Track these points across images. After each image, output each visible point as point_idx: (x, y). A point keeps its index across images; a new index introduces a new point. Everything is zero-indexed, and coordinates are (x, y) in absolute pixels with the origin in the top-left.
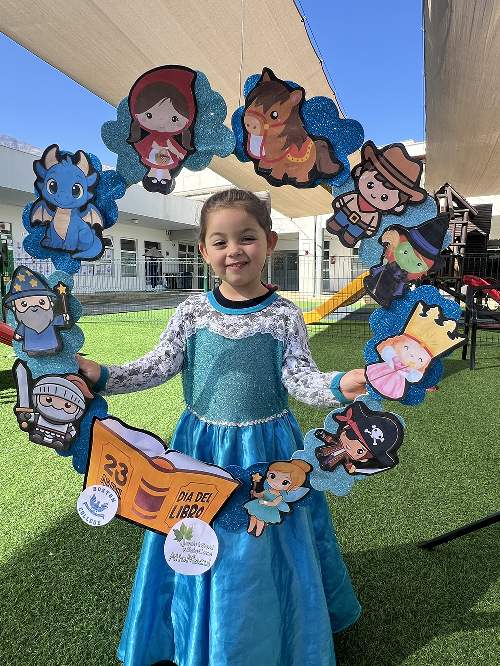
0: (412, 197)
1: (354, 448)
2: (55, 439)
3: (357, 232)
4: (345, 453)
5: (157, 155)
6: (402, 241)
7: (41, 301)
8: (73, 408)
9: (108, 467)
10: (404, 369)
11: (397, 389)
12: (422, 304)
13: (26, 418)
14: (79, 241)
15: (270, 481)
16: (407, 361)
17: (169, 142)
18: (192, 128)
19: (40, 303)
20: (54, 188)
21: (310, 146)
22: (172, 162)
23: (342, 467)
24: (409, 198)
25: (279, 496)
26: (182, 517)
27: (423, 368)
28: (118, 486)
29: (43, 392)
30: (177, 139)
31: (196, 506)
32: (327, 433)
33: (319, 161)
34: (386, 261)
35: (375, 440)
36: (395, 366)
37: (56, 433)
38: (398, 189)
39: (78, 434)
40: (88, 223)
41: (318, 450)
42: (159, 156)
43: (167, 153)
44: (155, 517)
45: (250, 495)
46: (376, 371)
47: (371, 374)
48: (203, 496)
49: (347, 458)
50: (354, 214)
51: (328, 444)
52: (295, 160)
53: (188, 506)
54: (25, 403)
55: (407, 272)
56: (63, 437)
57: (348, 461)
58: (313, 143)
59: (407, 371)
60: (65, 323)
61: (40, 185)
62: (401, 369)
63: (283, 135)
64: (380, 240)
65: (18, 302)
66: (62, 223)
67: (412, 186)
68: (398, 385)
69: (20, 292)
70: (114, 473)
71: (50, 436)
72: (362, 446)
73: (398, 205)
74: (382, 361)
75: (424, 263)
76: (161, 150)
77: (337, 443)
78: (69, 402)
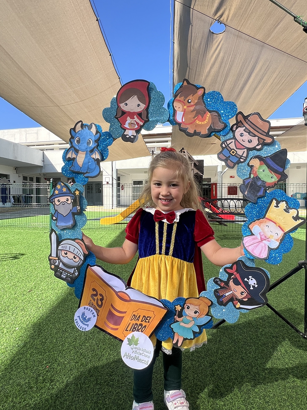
0: (265, 140)
1: (238, 291)
2: (67, 276)
3: (235, 160)
4: (233, 294)
5: (129, 123)
6: (261, 164)
7: (67, 199)
8: (77, 259)
9: (93, 295)
10: (267, 240)
11: (262, 252)
12: (275, 200)
13: (54, 263)
14: (88, 168)
15: (186, 311)
16: (268, 234)
17: (135, 116)
18: (147, 109)
19: (66, 200)
20: (78, 142)
21: (208, 115)
22: (136, 127)
23: (230, 303)
25: (192, 321)
26: (133, 331)
27: (278, 239)
28: (98, 308)
29: (63, 249)
30: (140, 115)
31: (141, 325)
32: (221, 280)
33: (213, 123)
34: (252, 176)
35: (251, 286)
36: (261, 238)
37: (68, 273)
38: (257, 136)
39: (79, 274)
40: (93, 158)
41: (216, 291)
42: (130, 123)
43: (134, 122)
44: (117, 329)
45: (174, 319)
46: (249, 241)
47: (246, 243)
48: (146, 318)
49: (234, 298)
50: (233, 150)
51: (222, 288)
52: (200, 123)
53: (136, 324)
54: (54, 254)
55: (265, 182)
56: (71, 276)
57: (235, 300)
58: (210, 114)
59: (268, 241)
60: (78, 210)
61: (72, 140)
62: (264, 240)
63: (194, 111)
64: (248, 164)
65: (56, 200)
66: (81, 159)
67: (265, 134)
68: (263, 250)
69: (57, 194)
70: (96, 300)
71: (64, 274)
73: (258, 145)
74: (252, 234)
75: (275, 176)
76: (132, 121)
77: (227, 287)
78: (75, 255)
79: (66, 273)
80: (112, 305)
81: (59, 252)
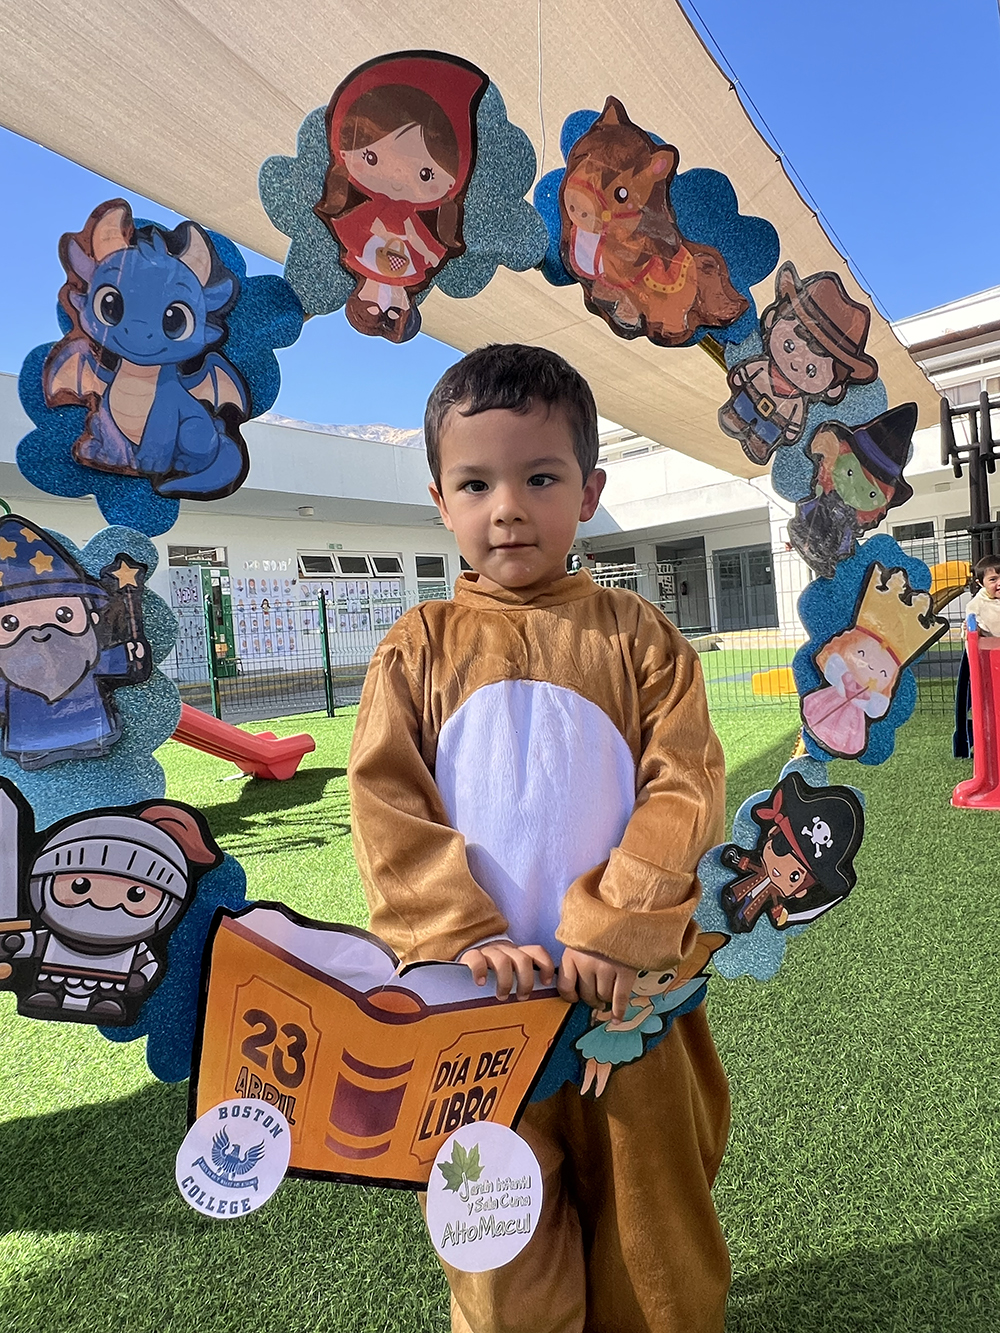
0: (853, 370)
1: (784, 873)
3: (771, 433)
4: (772, 888)
5: (380, 251)
6: (843, 452)
7: (61, 612)
9: (252, 1044)
10: (861, 695)
11: (853, 734)
12: (879, 569)
13: (6, 949)
17: (408, 223)
18: (460, 194)
19: (59, 618)
20: (115, 310)
21: (686, 263)
22: (411, 270)
24: (849, 374)
26: (450, 1129)
27: (888, 687)
28: (283, 1089)
29: (63, 865)
30: (428, 218)
31: (476, 1093)
32: (741, 852)
33: (702, 294)
34: (819, 490)
35: (818, 846)
36: (847, 691)
37: (100, 980)
38: (832, 356)
39: (164, 970)
40: (205, 403)
41: (726, 891)
42: (385, 253)
44: (385, 1147)
45: (590, 1020)
46: (817, 707)
47: (810, 713)
48: (491, 1062)
50: (764, 399)
51: (741, 875)
52: (660, 287)
53: (460, 1096)
55: (855, 510)
56: (120, 987)
57: (775, 902)
58: (691, 258)
59: (865, 698)
60: (131, 665)
62: (856, 696)
64: (807, 451)
66: (133, 399)
67: (854, 351)
68: (856, 726)
70: (270, 1058)
71: (80, 991)
72: (796, 865)
73: (833, 386)
74: (826, 684)
75: (879, 492)
76: (392, 240)
77: (757, 869)
78: (138, 884)
79: (86, 982)
80: (347, 1058)
81: (35, 887)
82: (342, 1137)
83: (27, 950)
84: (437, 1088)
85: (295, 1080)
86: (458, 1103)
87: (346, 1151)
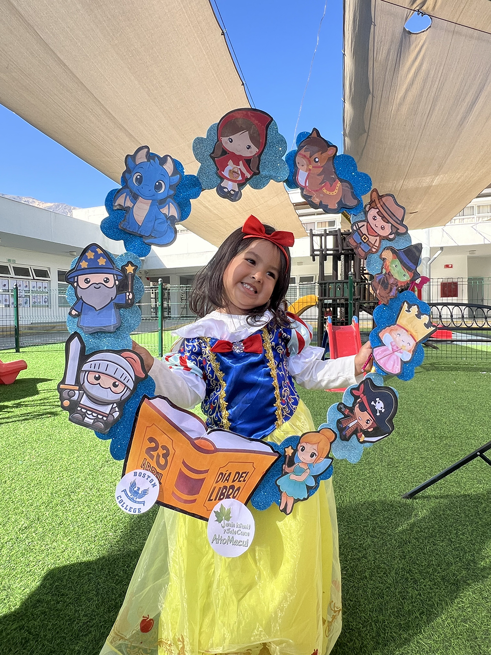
0: (399, 229)
1: (363, 419)
3: (367, 248)
4: (357, 424)
5: (230, 171)
6: (393, 258)
7: (105, 279)
8: (121, 388)
9: (150, 450)
10: (399, 351)
11: (395, 366)
12: (407, 303)
13: (69, 396)
14: (153, 229)
16: (401, 344)
17: (241, 162)
18: (260, 155)
19: (104, 281)
21: (338, 185)
22: (240, 178)
24: (397, 231)
26: (220, 499)
27: (411, 350)
28: (158, 470)
31: (232, 487)
33: (344, 196)
34: (384, 271)
35: (378, 410)
36: (392, 349)
37: (98, 414)
38: (391, 224)
39: (120, 416)
40: (165, 214)
41: (339, 421)
42: (232, 171)
44: (194, 501)
45: (282, 470)
46: (380, 353)
47: (376, 355)
48: (239, 476)
49: (359, 428)
50: (365, 236)
51: (346, 416)
52: (328, 193)
53: (225, 487)
54: (71, 380)
55: (397, 280)
57: (359, 431)
58: (340, 184)
59: (400, 353)
60: (127, 301)
61: (127, 176)
62: (397, 351)
64: (380, 256)
65: (81, 279)
66: (141, 211)
67: (399, 222)
69: (86, 269)
70: (155, 457)
71: (91, 417)
72: (369, 417)
73: (391, 234)
74: (383, 345)
75: (407, 274)
76: (234, 168)
77: (352, 415)
78: (117, 381)
79: (94, 414)
80: (184, 463)
81: (82, 375)
82: (178, 493)
83: (75, 398)
84: (217, 482)
85: (163, 467)
86: (225, 490)
87: (179, 499)
